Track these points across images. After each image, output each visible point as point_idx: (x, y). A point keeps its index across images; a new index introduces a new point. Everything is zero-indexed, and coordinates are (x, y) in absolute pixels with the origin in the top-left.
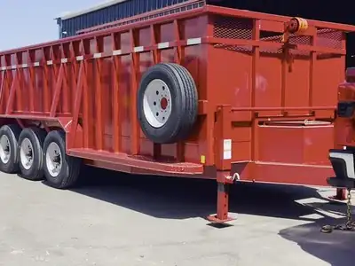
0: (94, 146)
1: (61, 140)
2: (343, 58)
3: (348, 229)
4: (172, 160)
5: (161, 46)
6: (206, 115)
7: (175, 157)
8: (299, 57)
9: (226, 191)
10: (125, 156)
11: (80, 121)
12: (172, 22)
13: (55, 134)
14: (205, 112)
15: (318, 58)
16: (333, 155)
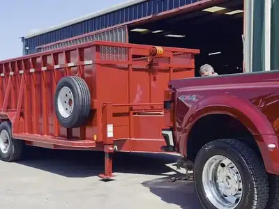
0: (31, 131)
1: (9, 128)
2: (193, 71)
3: (186, 179)
4: (77, 138)
5: (70, 65)
6: (96, 109)
7: (79, 136)
8: (161, 71)
9: (110, 157)
10: (49, 138)
11: (22, 115)
12: (75, 49)
13: (5, 123)
14: (95, 108)
15: (174, 71)
16: (164, 132)
